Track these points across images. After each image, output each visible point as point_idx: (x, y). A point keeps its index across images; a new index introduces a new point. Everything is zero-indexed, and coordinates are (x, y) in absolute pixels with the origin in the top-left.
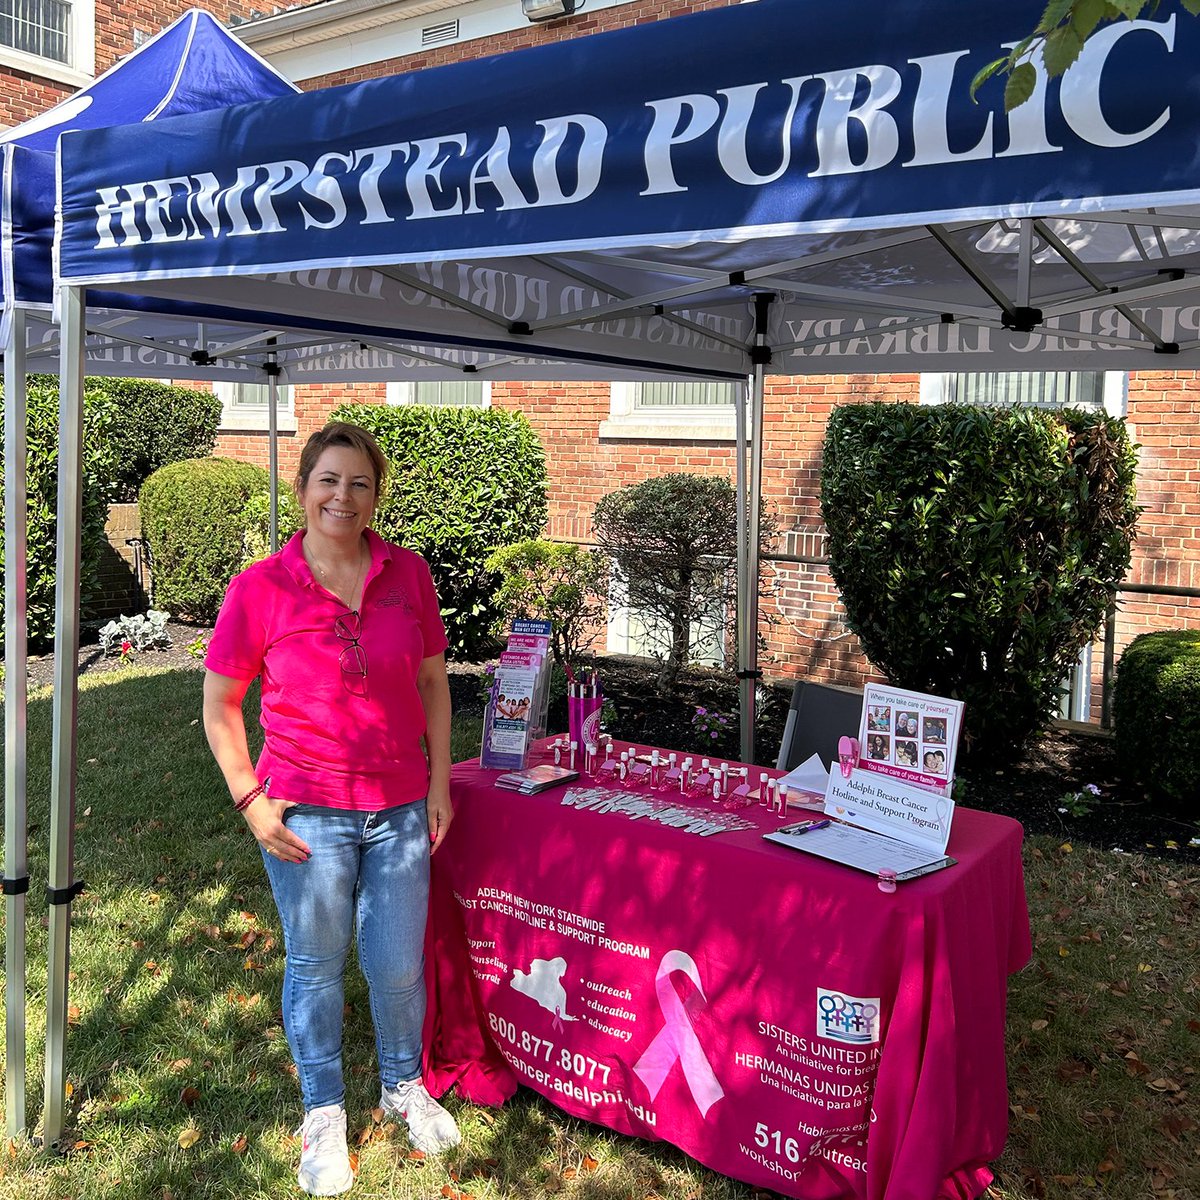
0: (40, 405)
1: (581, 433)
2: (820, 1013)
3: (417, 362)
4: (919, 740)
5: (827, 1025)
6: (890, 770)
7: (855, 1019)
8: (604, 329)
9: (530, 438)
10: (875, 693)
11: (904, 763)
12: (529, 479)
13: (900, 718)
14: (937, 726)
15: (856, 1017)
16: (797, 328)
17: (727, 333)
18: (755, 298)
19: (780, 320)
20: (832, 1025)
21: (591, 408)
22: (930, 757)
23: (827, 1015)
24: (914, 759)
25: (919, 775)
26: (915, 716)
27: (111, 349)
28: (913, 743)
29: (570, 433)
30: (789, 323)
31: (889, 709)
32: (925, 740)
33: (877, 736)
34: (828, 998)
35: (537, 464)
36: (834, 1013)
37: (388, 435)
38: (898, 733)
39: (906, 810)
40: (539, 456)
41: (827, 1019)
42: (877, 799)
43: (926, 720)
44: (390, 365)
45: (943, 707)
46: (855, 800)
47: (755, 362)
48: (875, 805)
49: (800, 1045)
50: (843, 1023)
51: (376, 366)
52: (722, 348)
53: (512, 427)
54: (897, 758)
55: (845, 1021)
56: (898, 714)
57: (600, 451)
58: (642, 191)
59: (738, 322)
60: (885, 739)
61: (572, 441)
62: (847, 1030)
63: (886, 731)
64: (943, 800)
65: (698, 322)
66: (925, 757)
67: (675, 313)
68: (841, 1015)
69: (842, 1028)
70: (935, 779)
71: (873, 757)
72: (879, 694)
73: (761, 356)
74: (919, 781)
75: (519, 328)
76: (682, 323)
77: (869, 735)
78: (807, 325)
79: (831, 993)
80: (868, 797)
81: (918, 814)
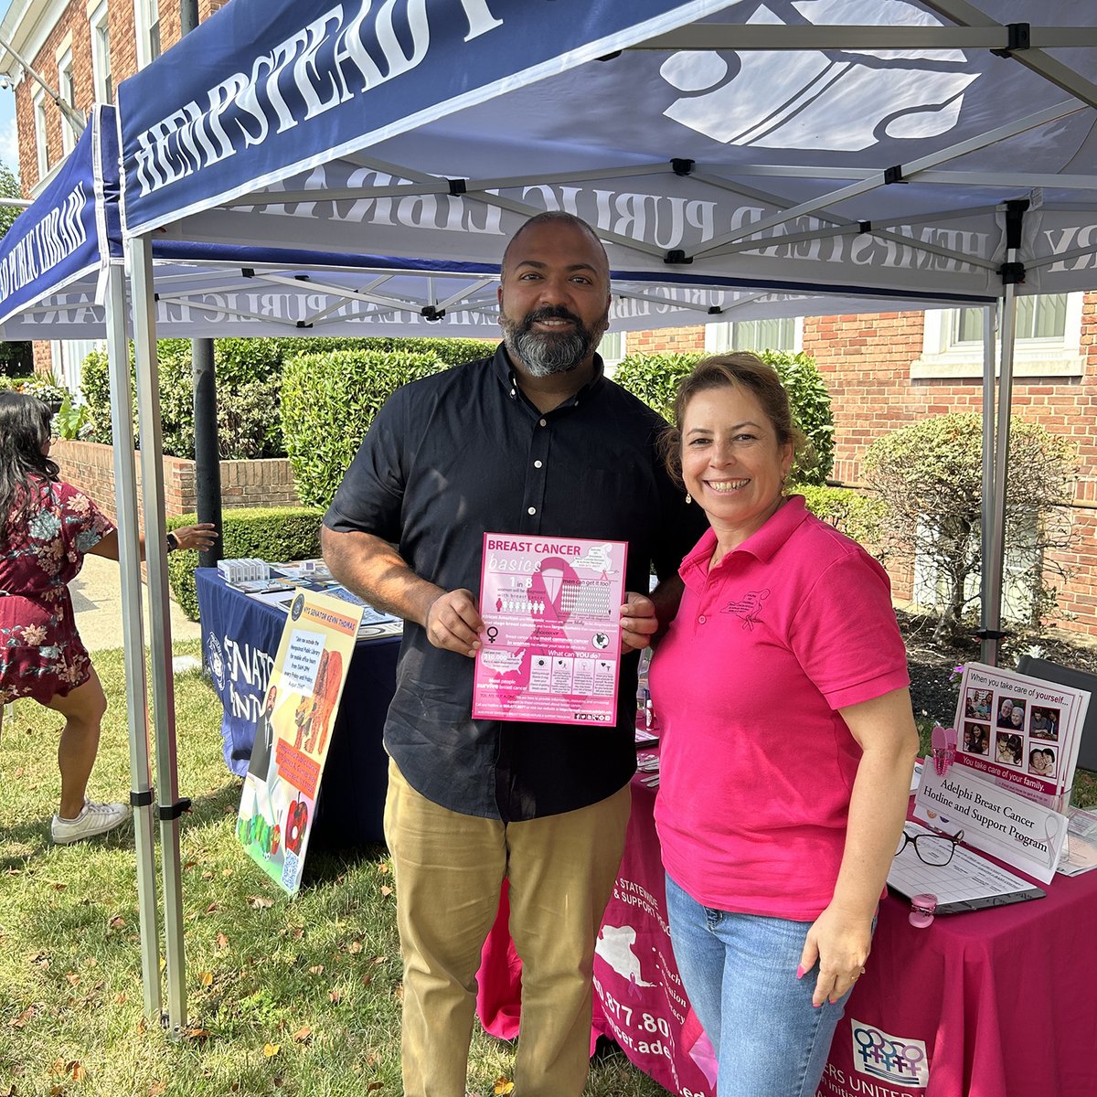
0: (379, 366)
1: (891, 374)
2: (856, 1047)
3: (669, 309)
4: (1025, 734)
5: (865, 1060)
6: (988, 768)
7: (896, 1060)
8: (792, 253)
9: (815, 381)
10: (974, 672)
11: (1007, 760)
12: (811, 423)
13: (1004, 705)
14: (1048, 718)
15: (897, 1056)
16: (1057, 238)
17: (966, 249)
18: (1004, 208)
19: (1036, 230)
20: (871, 1061)
21: (901, 348)
22: (1038, 755)
23: (864, 1049)
24: (1018, 756)
25: (1024, 776)
26: (1022, 704)
27: (400, 312)
28: (1017, 736)
29: (881, 375)
30: (1048, 233)
31: (991, 693)
32: (1032, 735)
33: (975, 724)
34: (864, 1031)
35: (821, 407)
36: (872, 1049)
37: (663, 383)
38: (1002, 723)
39: (1009, 823)
40: (823, 399)
41: (865, 1055)
42: (974, 806)
43: (1035, 710)
44: (647, 312)
45: (1056, 695)
46: (949, 804)
47: (1005, 282)
48: (971, 813)
49: (838, 1077)
50: (883, 1061)
51: (634, 314)
52: (958, 267)
53: (790, 370)
54: (999, 754)
55: (885, 1059)
56: (1002, 700)
57: (911, 392)
58: (466, 35)
59: (982, 237)
60: (984, 729)
61: (881, 383)
62: (889, 1069)
63: (986, 719)
64: (1054, 816)
65: (924, 239)
66: (1032, 755)
67: (892, 230)
68: (880, 1052)
69: (882, 1066)
70: (1042, 782)
71: (970, 750)
72: (981, 675)
73: (1013, 274)
74: (1022, 783)
75: (675, 257)
76: (900, 241)
77: (966, 723)
78: (1069, 233)
79: (866, 1027)
80: (963, 802)
81: (1023, 830)
